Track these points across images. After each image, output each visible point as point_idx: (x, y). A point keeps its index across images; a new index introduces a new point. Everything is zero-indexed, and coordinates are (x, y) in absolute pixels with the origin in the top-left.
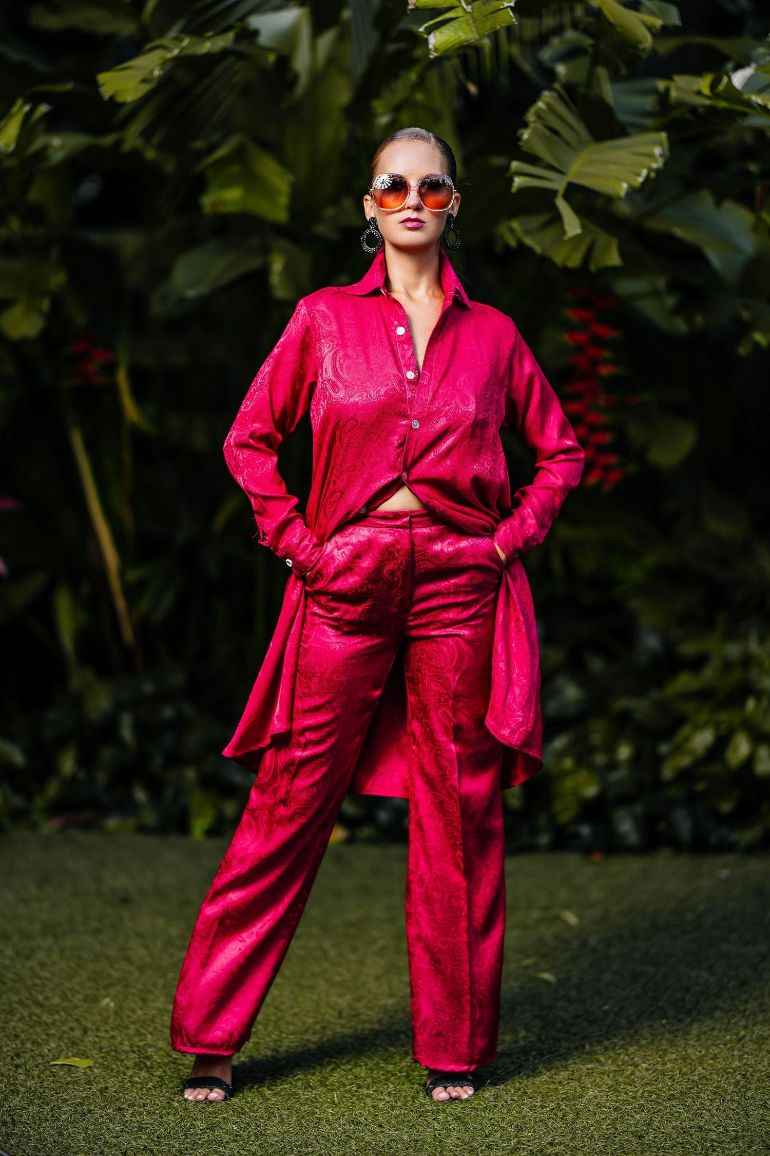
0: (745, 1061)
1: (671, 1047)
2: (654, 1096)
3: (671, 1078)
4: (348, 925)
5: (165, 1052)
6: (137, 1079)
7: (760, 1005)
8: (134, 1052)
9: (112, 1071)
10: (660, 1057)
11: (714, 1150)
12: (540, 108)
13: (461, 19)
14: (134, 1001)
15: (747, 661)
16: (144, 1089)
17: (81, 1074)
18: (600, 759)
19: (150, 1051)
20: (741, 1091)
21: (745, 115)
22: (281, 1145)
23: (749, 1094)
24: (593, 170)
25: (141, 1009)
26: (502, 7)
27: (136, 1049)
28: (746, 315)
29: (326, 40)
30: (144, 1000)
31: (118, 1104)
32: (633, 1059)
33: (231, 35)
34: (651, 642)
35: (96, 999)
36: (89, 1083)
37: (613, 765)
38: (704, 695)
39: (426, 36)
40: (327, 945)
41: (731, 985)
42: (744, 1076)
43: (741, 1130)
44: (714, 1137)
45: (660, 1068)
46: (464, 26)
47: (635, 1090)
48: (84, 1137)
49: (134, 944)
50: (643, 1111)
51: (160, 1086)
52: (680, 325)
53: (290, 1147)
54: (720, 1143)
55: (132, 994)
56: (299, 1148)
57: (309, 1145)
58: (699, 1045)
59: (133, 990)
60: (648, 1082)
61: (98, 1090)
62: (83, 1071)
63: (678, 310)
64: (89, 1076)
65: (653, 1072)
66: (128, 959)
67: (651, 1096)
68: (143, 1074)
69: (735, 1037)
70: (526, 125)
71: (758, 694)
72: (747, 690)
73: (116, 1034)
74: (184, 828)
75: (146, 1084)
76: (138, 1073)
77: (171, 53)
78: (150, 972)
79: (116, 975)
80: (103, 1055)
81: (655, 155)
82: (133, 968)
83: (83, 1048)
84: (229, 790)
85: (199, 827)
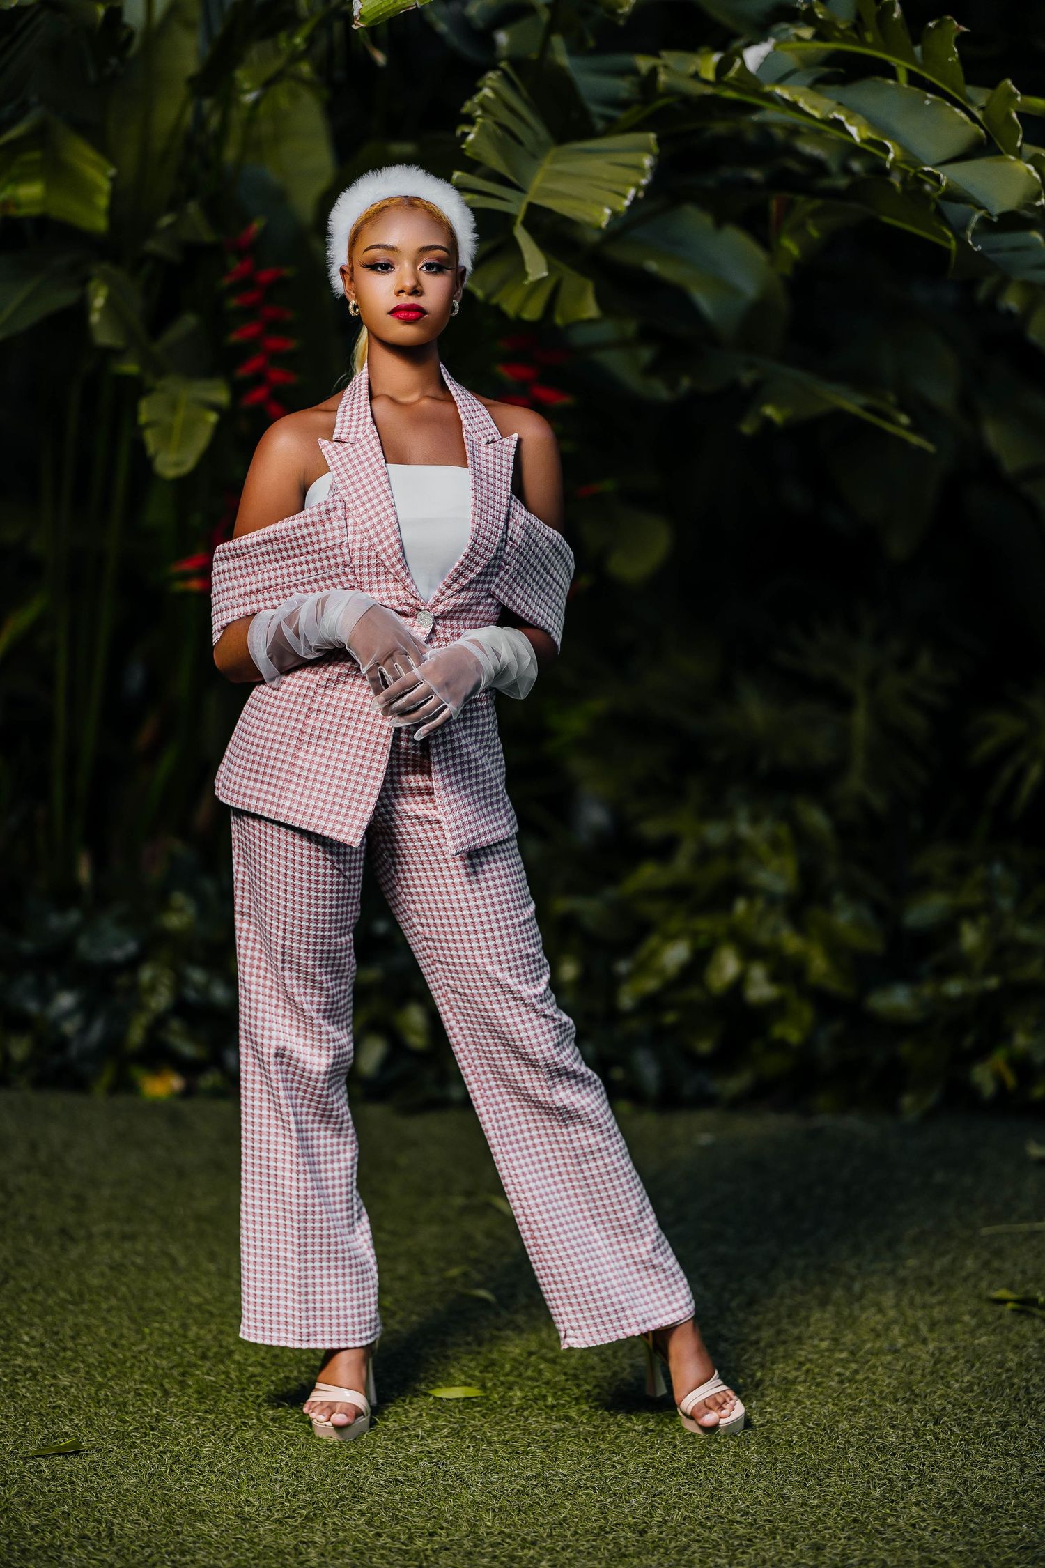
0: (768, 1416)
4: (199, 1218)
7: (779, 1333)
11: (743, 1553)
12: (486, 97)
15: (735, 848)
21: (755, 109)
22: (147, 1552)
24: (560, 186)
28: (747, 378)
34: (594, 816)
38: (678, 894)
40: (174, 1249)
41: (734, 1304)
44: (741, 1532)
47: (624, 1461)
52: (660, 391)
63: (651, 370)
69: (749, 1380)
70: (470, 120)
71: (750, 892)
72: (734, 887)
81: (641, 166)
84: (17, 1022)
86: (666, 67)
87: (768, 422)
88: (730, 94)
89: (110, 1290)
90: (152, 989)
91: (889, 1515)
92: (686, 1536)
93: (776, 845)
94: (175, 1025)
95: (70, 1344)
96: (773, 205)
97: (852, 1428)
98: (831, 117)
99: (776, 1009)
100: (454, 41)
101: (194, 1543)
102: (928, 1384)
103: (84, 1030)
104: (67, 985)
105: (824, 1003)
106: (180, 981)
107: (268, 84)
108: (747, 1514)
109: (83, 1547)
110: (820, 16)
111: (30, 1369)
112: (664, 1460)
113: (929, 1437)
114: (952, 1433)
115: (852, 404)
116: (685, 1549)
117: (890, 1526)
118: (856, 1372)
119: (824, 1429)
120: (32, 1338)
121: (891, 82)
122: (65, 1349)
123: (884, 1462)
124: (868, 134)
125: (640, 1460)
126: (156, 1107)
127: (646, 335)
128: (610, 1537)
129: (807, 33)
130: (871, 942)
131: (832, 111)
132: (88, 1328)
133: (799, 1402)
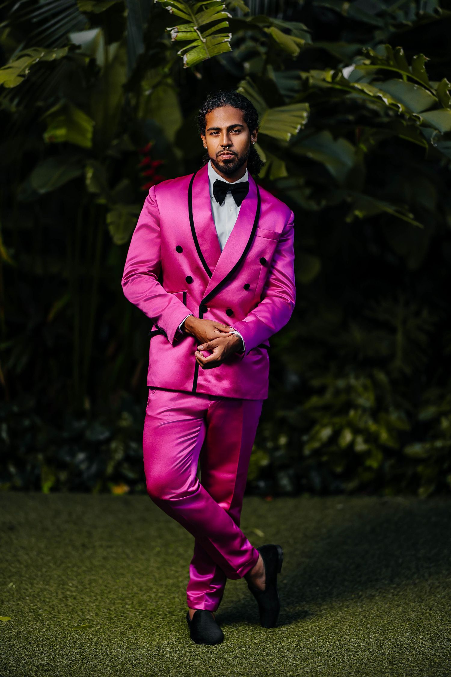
1: (323, 602)
2: (318, 628)
3: (325, 619)
4: (138, 539)
5: (49, 611)
6: (36, 627)
8: (31, 612)
9: (21, 623)
10: (318, 607)
11: (354, 656)
13: (200, 47)
14: (26, 584)
15: (349, 389)
16: (41, 632)
17: (5, 625)
18: (269, 445)
19: (40, 611)
20: (364, 625)
21: (349, 92)
22: (121, 660)
23: (368, 626)
24: (271, 125)
25: (31, 588)
26: (223, 41)
27: (32, 610)
28: (349, 200)
29: (113, 48)
30: (32, 584)
31: (28, 641)
33: (66, 49)
34: (293, 378)
35: (5, 584)
36: (10, 629)
37: (277, 448)
38: (326, 408)
39: (182, 56)
40: (128, 551)
42: (364, 616)
43: (367, 645)
44: (353, 649)
45: (319, 613)
46: (202, 50)
48: (13, 659)
49: (21, 553)
50: (313, 637)
51: (49, 630)
52: (314, 206)
53: (126, 661)
54: (356, 652)
55: (25, 581)
56: (131, 662)
57: (137, 659)
58: (339, 600)
59: (24, 578)
60: (314, 621)
61: (15, 633)
62: (6, 623)
63: (310, 197)
64: (9, 626)
66: (19, 561)
67: (316, 628)
68: (38, 624)
71: (356, 407)
72: (349, 405)
73: (20, 602)
74: (38, 487)
75: (42, 629)
76: (36, 623)
77: (35, 60)
78: (32, 568)
79: (14, 570)
80: (15, 614)
81: (303, 116)
82: (22, 566)
83: (3, 611)
84: (62, 466)
85: (46, 486)
86: (312, 77)
87: (357, 217)
88: (338, 87)
89: (103, 566)
90: (116, 451)
91: (411, 643)
92: (331, 651)
93: (365, 388)
94: (126, 465)
95: (88, 586)
96: (357, 131)
97: (397, 612)
98: (377, 95)
99: (367, 454)
100: (228, 67)
101: (140, 657)
102: (427, 596)
103: (89, 468)
104: (82, 450)
105: (387, 452)
106: (127, 448)
107: (155, 87)
108: (356, 643)
110: (372, 55)
111: (72, 596)
112: (323, 625)
113: (427, 615)
114: (437, 613)
115: (390, 209)
116: (331, 656)
117: (411, 647)
118: (399, 592)
119: (386, 613)
120: (73, 584)
121: (401, 80)
122: (86, 588)
123: (409, 624)
124: (392, 101)
125: (313, 625)
126: (119, 498)
127: (308, 184)
128: (302, 652)
129: (368, 62)
130: (405, 426)
131: (377, 92)
132: (95, 581)
133: (376, 603)
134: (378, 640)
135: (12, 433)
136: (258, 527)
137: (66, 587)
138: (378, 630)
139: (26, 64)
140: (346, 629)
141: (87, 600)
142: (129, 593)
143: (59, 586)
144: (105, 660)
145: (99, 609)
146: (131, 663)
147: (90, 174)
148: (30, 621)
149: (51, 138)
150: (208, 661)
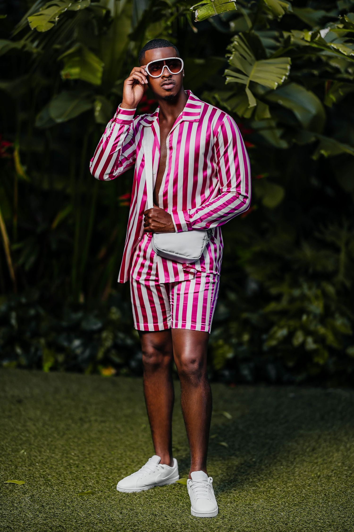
0: (323, 487)
1: (288, 480)
2: (287, 504)
3: (292, 495)
4: (126, 416)
5: (57, 478)
6: (47, 491)
7: (324, 460)
8: (41, 477)
9: (34, 487)
10: (284, 484)
12: (235, 45)
13: (209, 4)
14: (35, 452)
16: (51, 496)
17: (20, 488)
18: (234, 340)
19: (49, 477)
20: (326, 502)
22: (123, 525)
23: (330, 504)
24: (260, 75)
25: (40, 456)
26: (230, 1)
30: (40, 452)
32: (272, 485)
33: (89, 1)
34: (253, 286)
35: (18, 451)
37: (240, 344)
38: (284, 313)
39: (194, 12)
40: (119, 426)
41: (308, 450)
42: (325, 494)
44: (320, 525)
45: (286, 490)
46: (211, 8)
47: (277, 500)
49: (29, 423)
50: (284, 511)
51: (58, 495)
54: (323, 527)
55: (34, 448)
59: (33, 446)
60: (282, 497)
62: (21, 486)
63: (282, 137)
64: (24, 489)
65: (284, 492)
66: (27, 430)
68: (48, 488)
69: (316, 475)
70: (231, 53)
71: (308, 313)
72: (302, 311)
73: (31, 468)
74: (40, 367)
75: (52, 494)
76: (46, 488)
77: (64, 9)
78: (39, 438)
79: (24, 439)
80: (28, 478)
81: (287, 69)
82: (31, 436)
83: (17, 475)
84: (60, 349)
85: (47, 366)
86: (293, 36)
87: (322, 156)
88: (315, 45)
89: (99, 439)
90: (106, 339)
92: (301, 525)
93: (317, 297)
94: (113, 352)
95: (87, 456)
96: (326, 84)
98: (350, 55)
99: (315, 352)
100: (216, 25)
103: (83, 353)
104: (77, 337)
105: (331, 350)
106: (115, 337)
109: (101, 523)
110: (347, 21)
111: (75, 464)
119: (343, 492)
120: (75, 454)
122: (86, 458)
125: (283, 500)
126: (107, 379)
127: (280, 125)
129: (341, 26)
130: (348, 331)
131: (351, 52)
132: (93, 451)
133: (333, 483)
134: (340, 517)
135: (19, 319)
136: (226, 410)
137: (69, 455)
138: (339, 508)
139: (57, 12)
140: (311, 505)
141: (88, 468)
142: (123, 464)
143: (63, 455)
144: (108, 525)
145: (99, 477)
146: (131, 529)
147: (98, 108)
148: (41, 485)
149: (67, 75)
150: (197, 529)
